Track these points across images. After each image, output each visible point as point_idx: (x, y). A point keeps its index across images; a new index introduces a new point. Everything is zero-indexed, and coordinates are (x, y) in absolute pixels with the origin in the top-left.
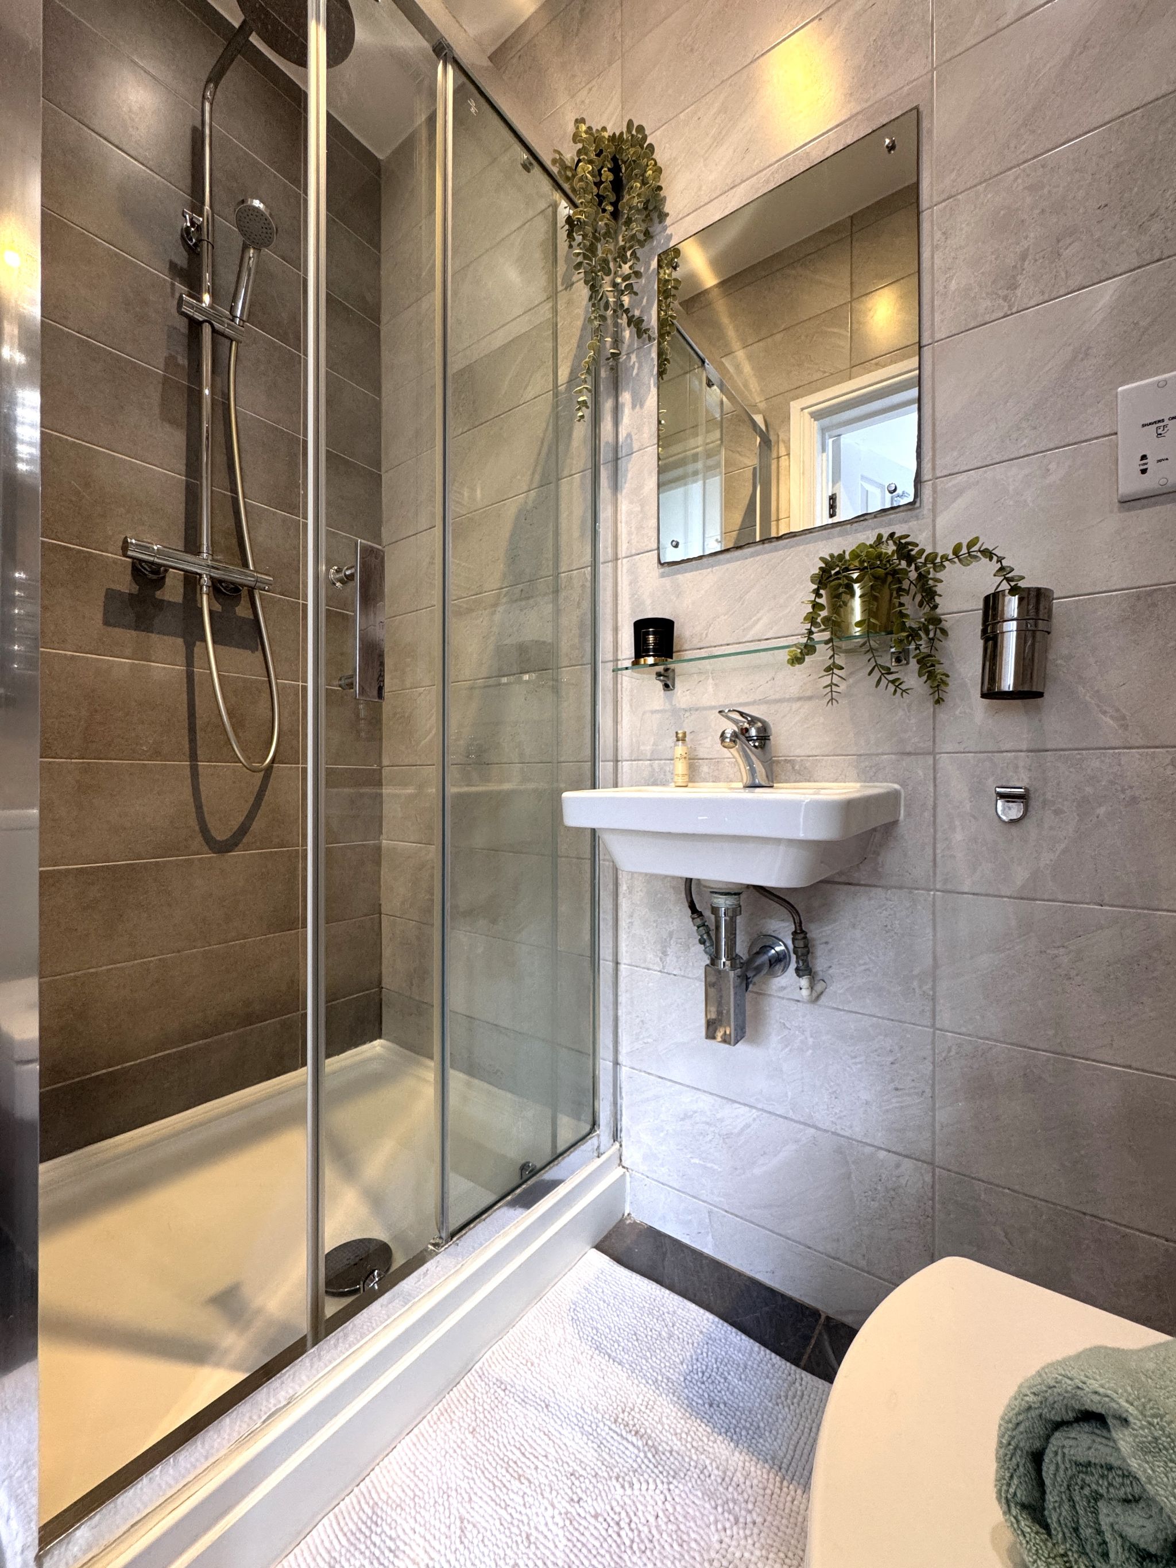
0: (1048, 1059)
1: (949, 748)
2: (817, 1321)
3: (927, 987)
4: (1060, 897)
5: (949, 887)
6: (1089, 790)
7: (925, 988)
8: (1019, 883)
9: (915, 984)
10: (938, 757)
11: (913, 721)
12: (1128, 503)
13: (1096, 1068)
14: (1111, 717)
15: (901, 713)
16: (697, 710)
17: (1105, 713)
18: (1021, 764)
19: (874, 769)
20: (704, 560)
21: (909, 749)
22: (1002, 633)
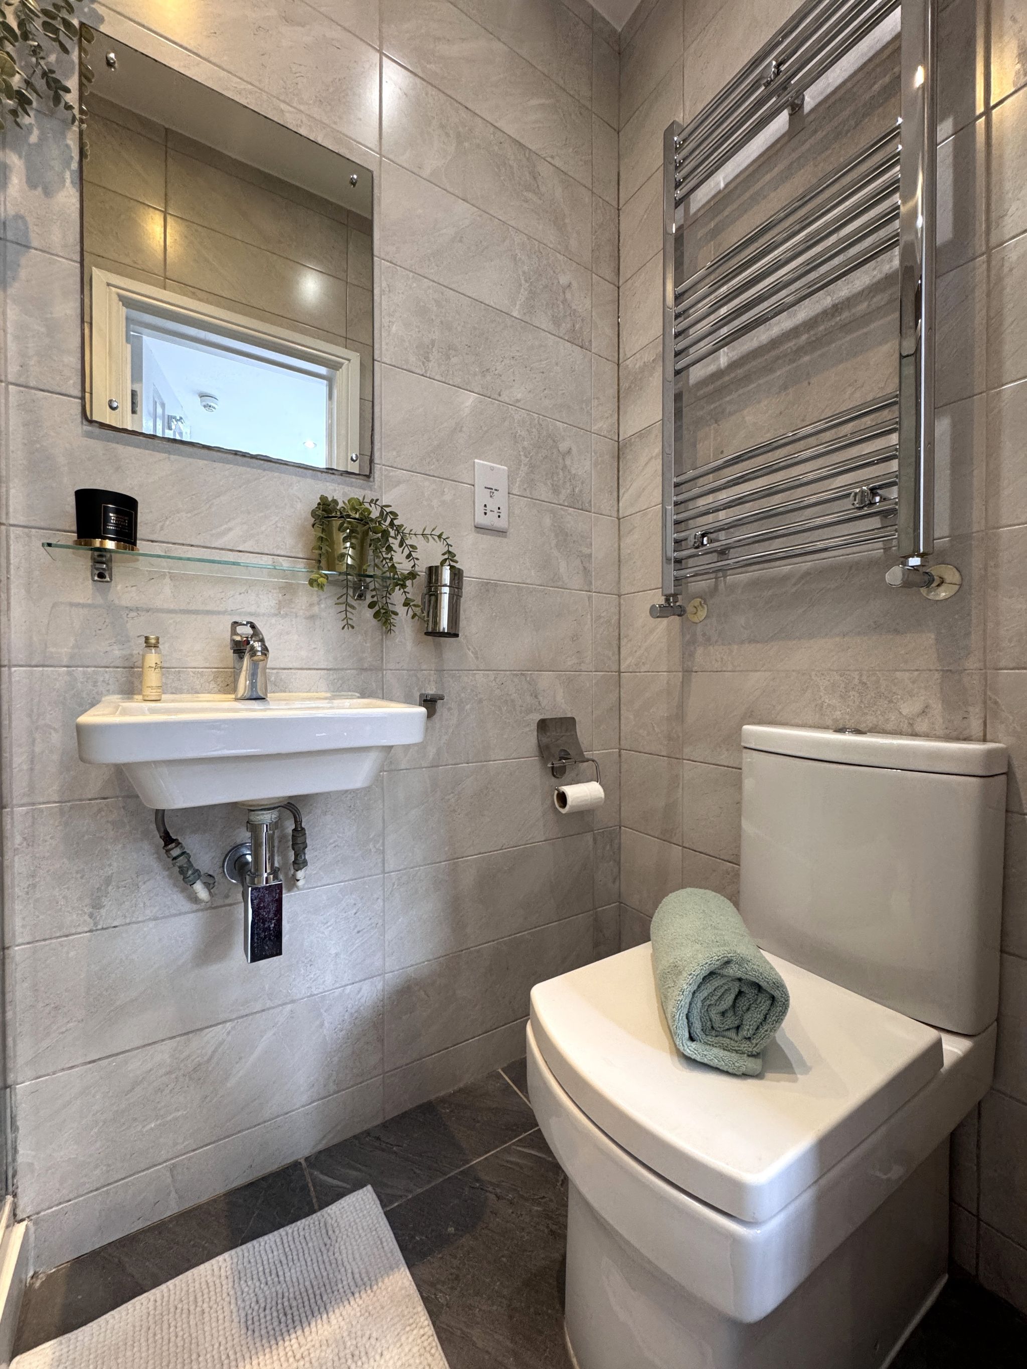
0: (446, 865)
1: (391, 666)
2: (301, 1169)
3: (378, 846)
4: (450, 762)
5: (393, 767)
6: (463, 695)
7: (377, 846)
8: (431, 757)
9: (371, 846)
10: (384, 672)
11: (368, 645)
12: (479, 528)
13: (467, 861)
14: (472, 652)
15: (360, 637)
16: (148, 611)
17: (469, 649)
18: (432, 679)
19: (340, 682)
20: (157, 441)
21: (366, 665)
22: (441, 593)
